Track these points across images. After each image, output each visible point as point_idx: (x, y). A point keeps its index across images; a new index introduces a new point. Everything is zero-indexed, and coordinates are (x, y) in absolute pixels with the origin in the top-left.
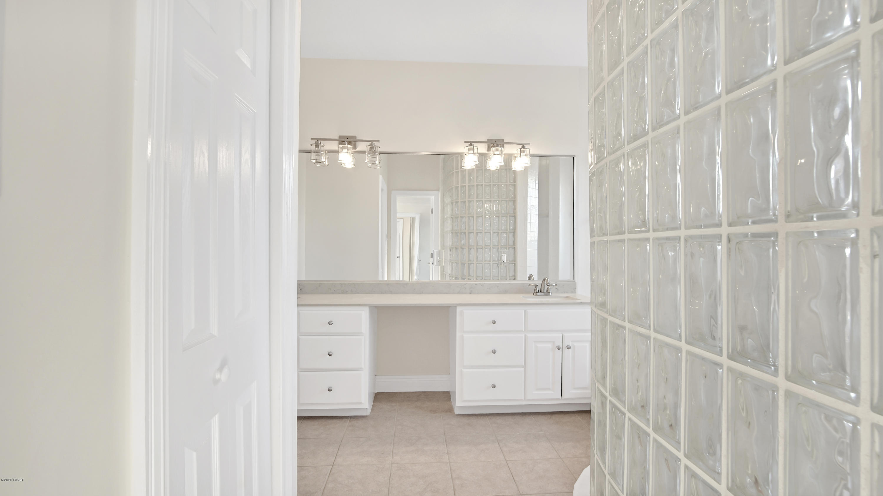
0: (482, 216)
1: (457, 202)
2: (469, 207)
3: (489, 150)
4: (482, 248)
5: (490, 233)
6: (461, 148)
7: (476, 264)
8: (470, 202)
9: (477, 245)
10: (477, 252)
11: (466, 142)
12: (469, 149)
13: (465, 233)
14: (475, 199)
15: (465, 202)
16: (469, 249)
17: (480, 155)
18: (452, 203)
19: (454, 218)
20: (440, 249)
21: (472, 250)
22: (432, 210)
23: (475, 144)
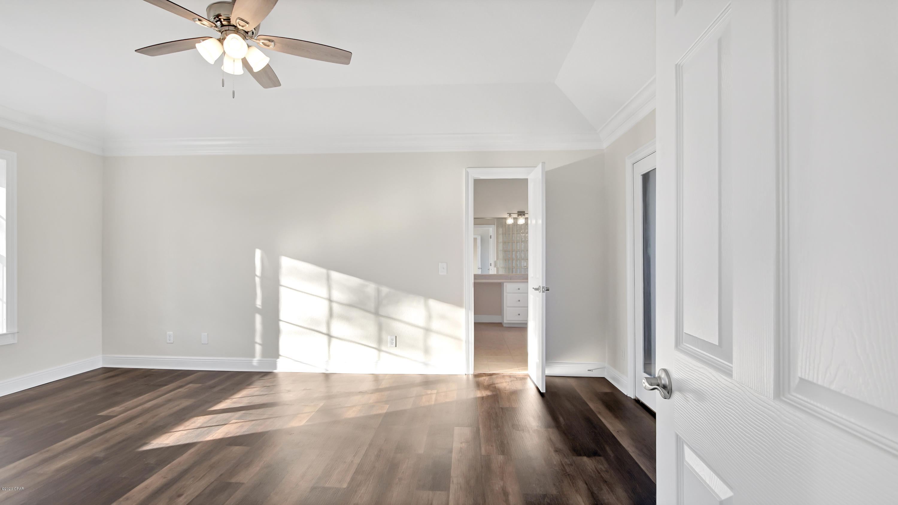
0: (520, 242)
1: (505, 234)
2: (512, 237)
3: (518, 216)
4: (520, 260)
5: (524, 251)
6: (506, 216)
7: (517, 268)
8: (513, 234)
9: (517, 258)
10: (517, 262)
11: (508, 213)
12: (509, 217)
13: (510, 251)
14: (516, 232)
15: (510, 234)
16: (513, 260)
17: (514, 218)
18: (503, 234)
19: (504, 243)
20: (496, 260)
21: (514, 261)
22: (491, 236)
23: (512, 215)
